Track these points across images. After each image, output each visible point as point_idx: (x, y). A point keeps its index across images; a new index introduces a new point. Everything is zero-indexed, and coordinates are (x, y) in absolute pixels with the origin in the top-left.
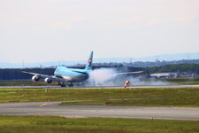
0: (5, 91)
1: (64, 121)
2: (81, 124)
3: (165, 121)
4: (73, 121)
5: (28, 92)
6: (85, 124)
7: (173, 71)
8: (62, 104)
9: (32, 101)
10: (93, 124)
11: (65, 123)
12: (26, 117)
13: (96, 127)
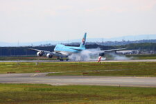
0: (4, 64)
1: (50, 88)
2: (64, 90)
3: (130, 88)
4: (57, 88)
5: (23, 65)
6: (66, 90)
7: (136, 48)
8: (49, 75)
9: (25, 72)
10: (73, 90)
11: (51, 89)
12: (21, 84)
13: (75, 92)
